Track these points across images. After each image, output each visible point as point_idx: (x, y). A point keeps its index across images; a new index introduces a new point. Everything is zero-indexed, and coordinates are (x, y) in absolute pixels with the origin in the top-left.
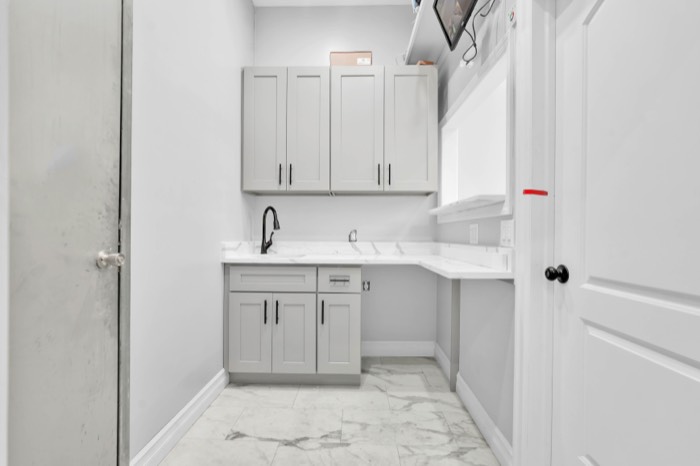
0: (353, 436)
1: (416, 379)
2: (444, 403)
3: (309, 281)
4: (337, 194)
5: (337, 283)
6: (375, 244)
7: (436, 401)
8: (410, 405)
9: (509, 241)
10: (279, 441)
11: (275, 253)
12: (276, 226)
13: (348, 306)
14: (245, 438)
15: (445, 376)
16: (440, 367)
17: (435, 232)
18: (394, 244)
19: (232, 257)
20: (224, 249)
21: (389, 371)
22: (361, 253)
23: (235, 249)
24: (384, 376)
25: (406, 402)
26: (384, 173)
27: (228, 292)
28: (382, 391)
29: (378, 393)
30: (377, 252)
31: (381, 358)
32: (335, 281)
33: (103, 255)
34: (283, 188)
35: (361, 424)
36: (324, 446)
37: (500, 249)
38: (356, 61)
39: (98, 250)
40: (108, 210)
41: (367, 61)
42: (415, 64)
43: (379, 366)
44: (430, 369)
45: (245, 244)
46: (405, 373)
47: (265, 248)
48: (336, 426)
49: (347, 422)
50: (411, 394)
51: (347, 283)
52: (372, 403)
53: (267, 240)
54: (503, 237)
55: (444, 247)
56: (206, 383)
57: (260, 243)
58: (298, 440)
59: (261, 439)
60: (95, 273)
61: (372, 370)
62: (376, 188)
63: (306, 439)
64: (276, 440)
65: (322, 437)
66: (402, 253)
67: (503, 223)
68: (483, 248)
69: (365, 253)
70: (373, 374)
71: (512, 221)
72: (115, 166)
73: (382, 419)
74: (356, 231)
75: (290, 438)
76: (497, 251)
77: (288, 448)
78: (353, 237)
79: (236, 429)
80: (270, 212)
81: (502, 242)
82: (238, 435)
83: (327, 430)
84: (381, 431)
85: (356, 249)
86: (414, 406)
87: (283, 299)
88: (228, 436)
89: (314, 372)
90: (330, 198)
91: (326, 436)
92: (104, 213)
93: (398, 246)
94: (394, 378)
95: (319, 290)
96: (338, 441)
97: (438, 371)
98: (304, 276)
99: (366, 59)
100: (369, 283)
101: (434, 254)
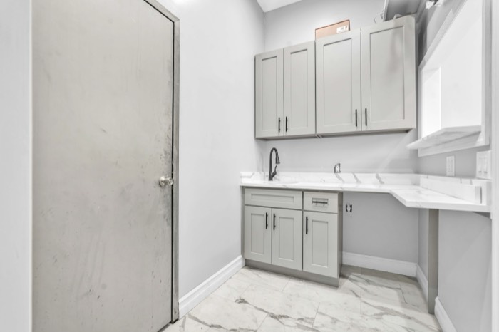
0: (323, 326)
1: (393, 294)
2: (418, 322)
3: (296, 201)
4: (323, 136)
5: (318, 204)
6: (356, 174)
7: (410, 318)
8: (381, 314)
9: (486, 172)
10: (268, 313)
11: (279, 180)
12: (278, 161)
13: (327, 223)
14: (247, 305)
15: (424, 296)
16: (420, 287)
17: (416, 165)
18: (374, 175)
19: (247, 182)
20: (241, 177)
21: (367, 281)
22: (344, 182)
23: (250, 177)
24: (361, 284)
25: (378, 311)
26: (361, 115)
27: (244, 205)
28: (357, 296)
29: (353, 297)
30: (358, 182)
31: (362, 268)
32: (316, 202)
33: (163, 178)
34: (282, 134)
35: (333, 318)
36: (298, 326)
37: (473, 181)
38: (336, 31)
39: (160, 176)
40: (166, 153)
41: (345, 28)
42: (392, 18)
43: (359, 275)
44: (409, 288)
45: (257, 174)
46: (382, 286)
47: (271, 176)
48: (312, 314)
49: (321, 313)
50: (385, 305)
51: (326, 205)
52: (345, 303)
53: (273, 171)
54: (479, 168)
55: (423, 179)
56: (230, 262)
57: (268, 173)
58: (281, 316)
59: (256, 308)
60: (159, 189)
61: (351, 276)
62: (354, 129)
63: (287, 317)
64: (266, 312)
65: (299, 319)
66: (382, 182)
67: (479, 154)
68: (458, 180)
69: (347, 183)
70: (351, 280)
71: (489, 151)
72: (170, 128)
73: (352, 319)
74: (339, 165)
75: (276, 313)
76: (471, 183)
77: (273, 319)
78: (337, 169)
79: (243, 297)
80: (274, 152)
81: (478, 175)
82: (243, 301)
83: (304, 315)
84: (349, 329)
85: (340, 178)
86: (385, 317)
87: (279, 213)
88: (237, 300)
89: (300, 269)
90: (318, 140)
91: (302, 319)
92: (164, 155)
93: (377, 177)
94: (370, 287)
95: (304, 209)
96: (310, 326)
97: (417, 291)
98: (293, 197)
99: (344, 27)
100: (351, 206)
101: (415, 184)
